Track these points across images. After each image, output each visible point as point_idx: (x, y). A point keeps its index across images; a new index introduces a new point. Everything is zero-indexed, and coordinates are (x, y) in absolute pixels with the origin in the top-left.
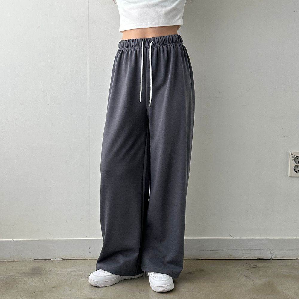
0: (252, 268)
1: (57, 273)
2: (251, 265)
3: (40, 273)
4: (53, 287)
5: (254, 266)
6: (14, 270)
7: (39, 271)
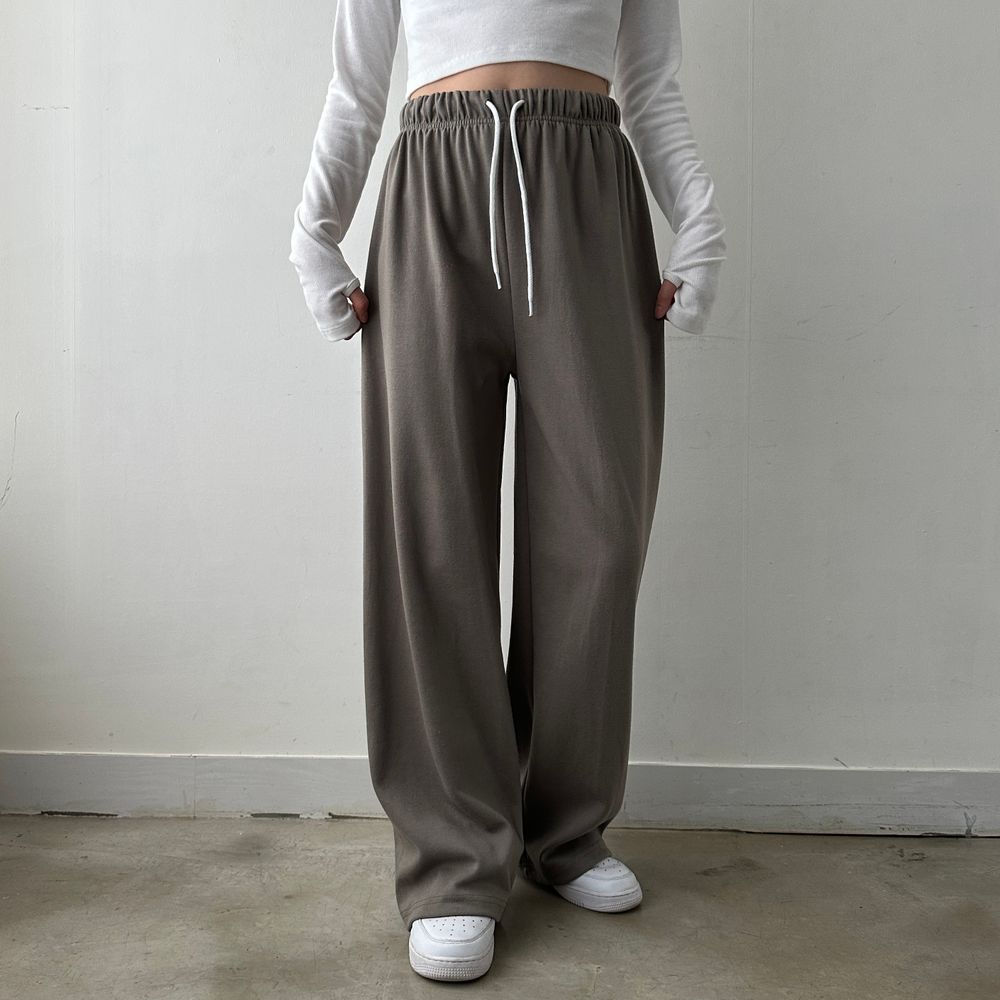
0: (910, 860)
1: (309, 854)
2: (905, 851)
5: (917, 857)
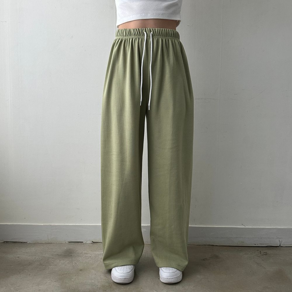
0: (263, 255)
1: (86, 255)
3: (71, 255)
4: (80, 270)
6: (50, 252)
7: (71, 253)
